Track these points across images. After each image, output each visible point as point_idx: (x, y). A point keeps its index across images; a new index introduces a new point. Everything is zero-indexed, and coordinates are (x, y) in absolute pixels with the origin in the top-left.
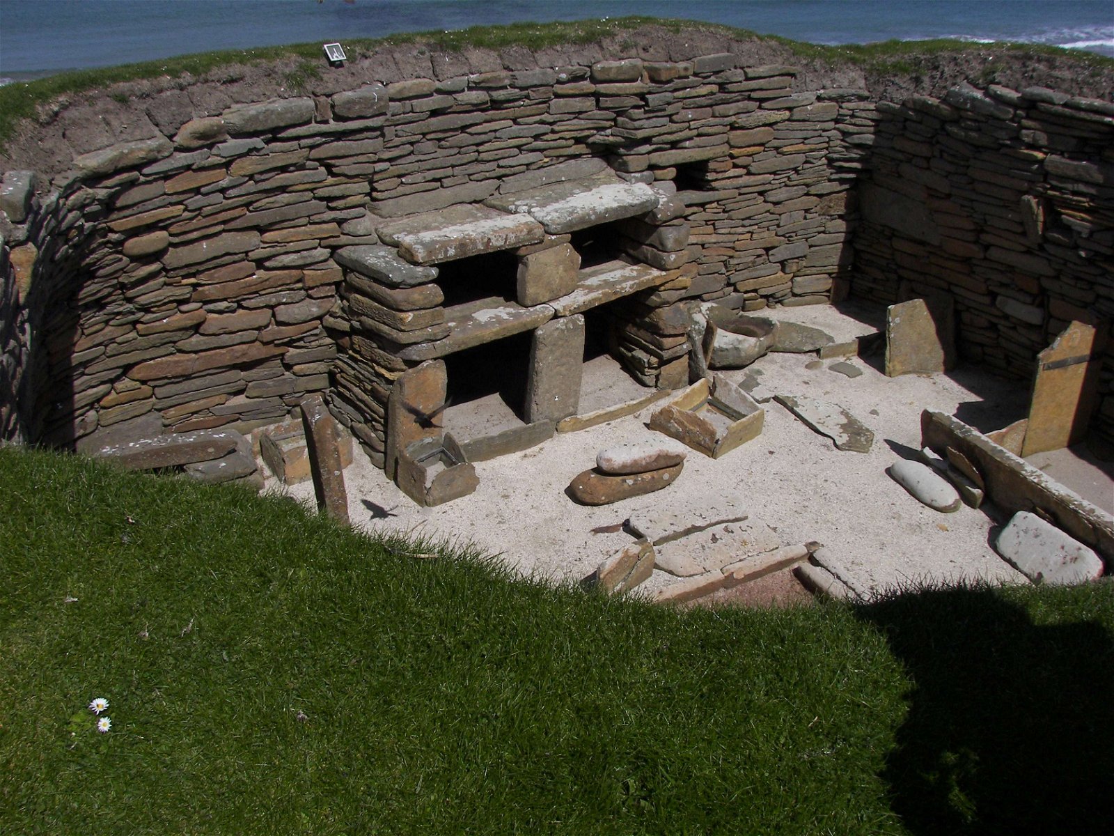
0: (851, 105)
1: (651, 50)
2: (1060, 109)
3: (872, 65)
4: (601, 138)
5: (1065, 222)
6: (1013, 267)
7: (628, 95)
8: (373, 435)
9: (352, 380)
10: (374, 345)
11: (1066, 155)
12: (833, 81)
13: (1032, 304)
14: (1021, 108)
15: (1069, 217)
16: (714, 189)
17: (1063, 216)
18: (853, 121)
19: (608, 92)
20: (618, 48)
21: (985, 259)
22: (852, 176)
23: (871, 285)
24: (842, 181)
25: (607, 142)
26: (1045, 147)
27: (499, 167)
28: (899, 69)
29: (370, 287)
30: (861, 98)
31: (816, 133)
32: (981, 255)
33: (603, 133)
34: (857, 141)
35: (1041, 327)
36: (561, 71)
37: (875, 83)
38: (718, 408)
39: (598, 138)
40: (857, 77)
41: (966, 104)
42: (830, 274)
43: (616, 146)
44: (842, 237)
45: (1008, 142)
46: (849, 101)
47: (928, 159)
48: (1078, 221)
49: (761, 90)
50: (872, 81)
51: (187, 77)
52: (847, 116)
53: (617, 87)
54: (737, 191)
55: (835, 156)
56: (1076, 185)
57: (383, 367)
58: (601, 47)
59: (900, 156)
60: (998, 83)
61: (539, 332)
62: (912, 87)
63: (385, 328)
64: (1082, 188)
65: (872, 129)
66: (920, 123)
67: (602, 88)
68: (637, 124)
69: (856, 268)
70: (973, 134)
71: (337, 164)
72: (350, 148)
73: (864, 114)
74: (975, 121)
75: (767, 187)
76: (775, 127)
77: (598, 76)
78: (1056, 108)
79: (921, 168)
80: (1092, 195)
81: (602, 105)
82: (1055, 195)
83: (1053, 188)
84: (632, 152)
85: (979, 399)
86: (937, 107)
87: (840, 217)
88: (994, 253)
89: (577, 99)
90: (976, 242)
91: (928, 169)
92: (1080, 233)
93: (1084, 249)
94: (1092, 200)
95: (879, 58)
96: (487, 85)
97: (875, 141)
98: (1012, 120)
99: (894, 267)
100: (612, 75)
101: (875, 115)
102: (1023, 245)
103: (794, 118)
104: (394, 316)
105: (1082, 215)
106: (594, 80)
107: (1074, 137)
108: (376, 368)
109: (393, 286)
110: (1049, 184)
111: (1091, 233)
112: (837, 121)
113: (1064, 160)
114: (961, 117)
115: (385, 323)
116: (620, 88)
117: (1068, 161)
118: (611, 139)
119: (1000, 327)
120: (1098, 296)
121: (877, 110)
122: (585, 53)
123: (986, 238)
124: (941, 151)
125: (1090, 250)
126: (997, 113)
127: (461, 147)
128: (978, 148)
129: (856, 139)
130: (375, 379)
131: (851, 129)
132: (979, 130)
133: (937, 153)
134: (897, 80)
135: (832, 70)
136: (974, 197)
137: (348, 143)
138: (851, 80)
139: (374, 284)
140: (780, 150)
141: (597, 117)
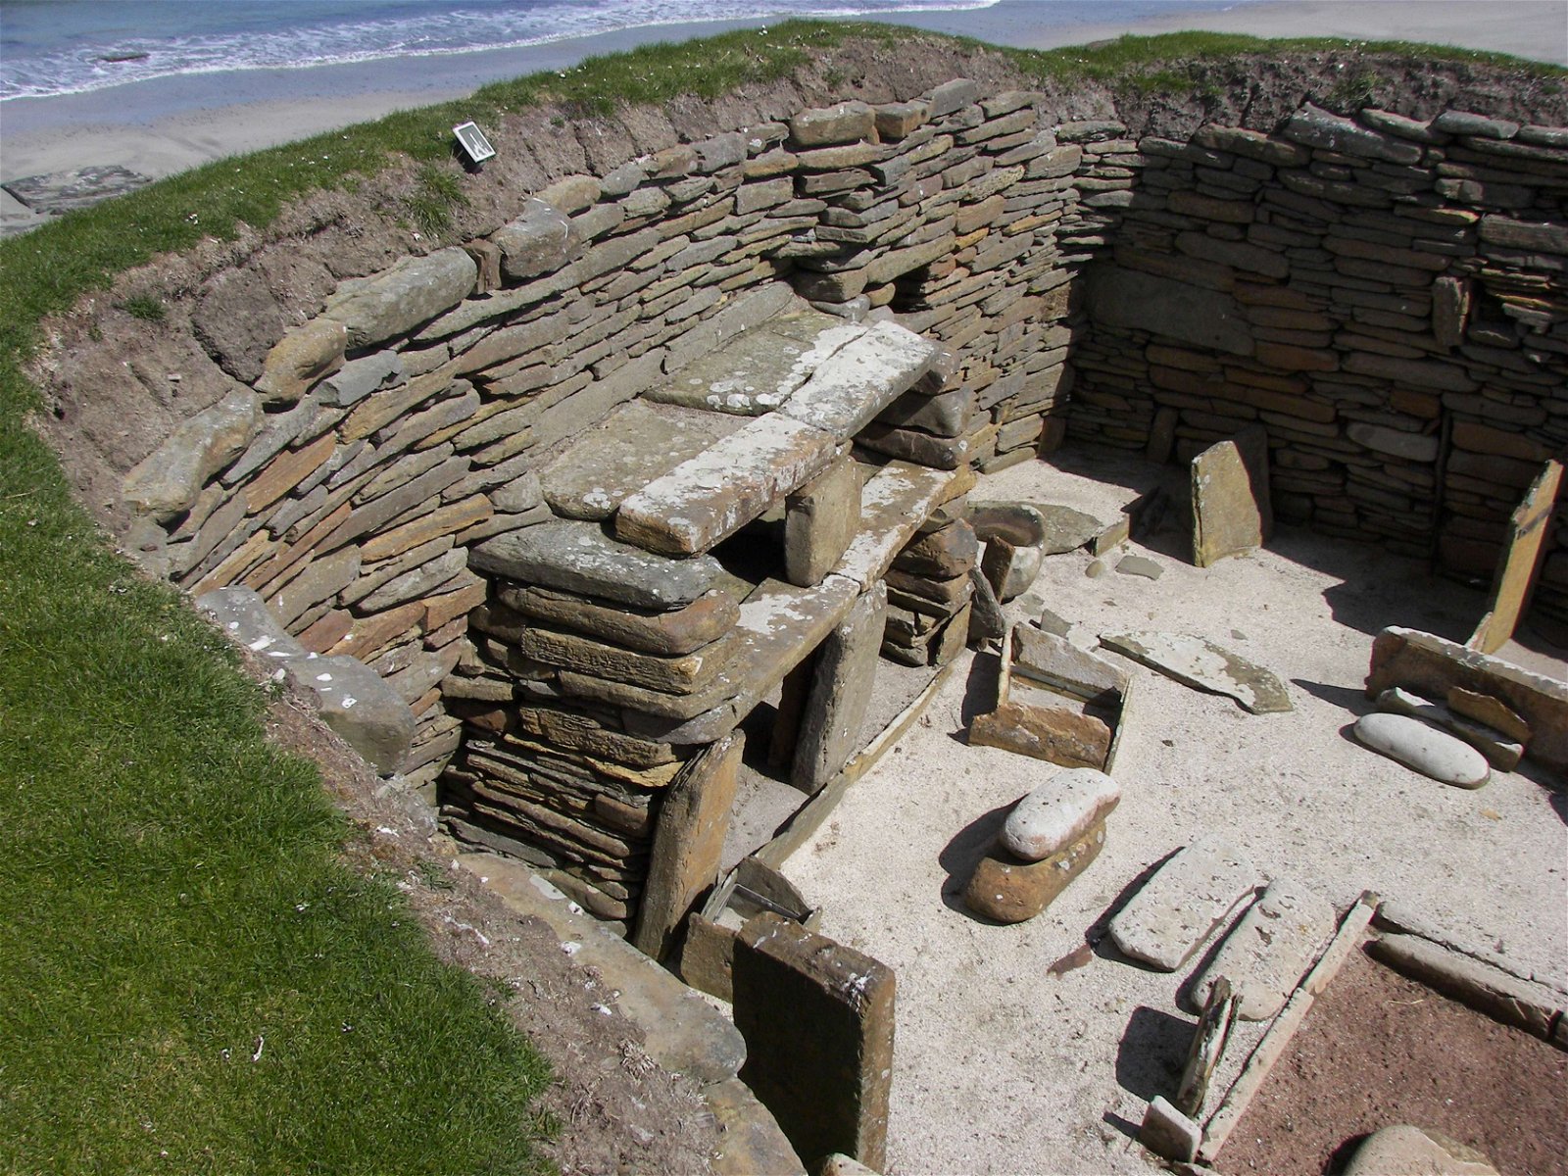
0: (1099, 147)
1: (866, 83)
2: (1510, 146)
3: (1123, 80)
4: (800, 246)
5: (1508, 313)
6: (1392, 381)
7: (850, 168)
8: (593, 890)
9: (523, 791)
10: (593, 724)
11: (1516, 215)
12: (1071, 109)
13: (1421, 432)
14: (1436, 146)
15: (1512, 304)
16: (928, 308)
17: (1505, 305)
18: (1101, 171)
19: (820, 165)
20: (825, 85)
21: (1341, 371)
22: (1087, 257)
23: (1104, 421)
24: (1070, 267)
25: (810, 253)
26: (1477, 204)
27: (668, 323)
28: (1167, 85)
29: (587, 615)
30: (1114, 135)
31: (1051, 196)
32: (1335, 368)
33: (802, 238)
34: (1103, 203)
35: (1431, 465)
36: (752, 136)
37: (1132, 109)
38: (1030, 679)
39: (795, 248)
40: (1102, 101)
41: (1328, 141)
42: (1040, 413)
43: (822, 256)
44: (1063, 352)
45: (1414, 199)
46: (1097, 140)
47: (1244, 227)
48: (1529, 310)
49: (1001, 135)
50: (1128, 106)
51: (247, 236)
52: (1090, 164)
53: (833, 155)
54: (954, 306)
55: (1070, 228)
56: (1530, 258)
57: (617, 762)
58: (797, 86)
59: (1183, 223)
60: (1376, 107)
61: (846, 630)
62: (1200, 114)
63: (637, 692)
64: (1540, 262)
65: (1128, 182)
66: (1230, 170)
67: (810, 158)
68: (863, 216)
69: (1077, 399)
70: (1341, 188)
71: (496, 376)
72: (521, 339)
73: (1119, 160)
74: (1345, 166)
75: (987, 291)
76: (1006, 194)
77: (804, 138)
78: (1501, 145)
79: (1230, 241)
80: (1555, 271)
81: (809, 189)
82: (1493, 276)
83: (1491, 265)
84: (847, 266)
85: (1341, 582)
86: (1267, 146)
87: (1061, 322)
88: (1359, 363)
89: (772, 182)
90: (1328, 348)
91: (1244, 240)
92: (1530, 329)
93: (1536, 350)
94: (1553, 279)
95: (1130, 69)
96: (667, 175)
97: (1134, 200)
98: (1419, 165)
99: (1149, 391)
100: (827, 135)
101: (1136, 161)
102: (1420, 349)
103: (1030, 176)
104: (662, 669)
105: (1536, 301)
106: (793, 145)
107: (1525, 186)
108: (600, 766)
109: (656, 608)
110: (1486, 258)
111: (1550, 328)
112: (1075, 174)
113: (1512, 222)
114: (1312, 160)
115: (632, 683)
116: (839, 157)
117: (1519, 223)
118: (816, 247)
119: (1350, 468)
120: (1550, 415)
121: (1141, 152)
122: (775, 97)
123: (1345, 341)
124: (1272, 213)
125: (1547, 351)
126: (1389, 154)
127: (619, 299)
128: (1345, 207)
129: (1102, 200)
130: (593, 786)
131: (1097, 184)
132: (1353, 179)
133: (1263, 216)
134: (1171, 103)
135: (1068, 92)
136: (1336, 281)
137: (517, 329)
138: (1095, 107)
139: (598, 609)
140: (1005, 230)
141: (800, 212)
